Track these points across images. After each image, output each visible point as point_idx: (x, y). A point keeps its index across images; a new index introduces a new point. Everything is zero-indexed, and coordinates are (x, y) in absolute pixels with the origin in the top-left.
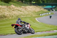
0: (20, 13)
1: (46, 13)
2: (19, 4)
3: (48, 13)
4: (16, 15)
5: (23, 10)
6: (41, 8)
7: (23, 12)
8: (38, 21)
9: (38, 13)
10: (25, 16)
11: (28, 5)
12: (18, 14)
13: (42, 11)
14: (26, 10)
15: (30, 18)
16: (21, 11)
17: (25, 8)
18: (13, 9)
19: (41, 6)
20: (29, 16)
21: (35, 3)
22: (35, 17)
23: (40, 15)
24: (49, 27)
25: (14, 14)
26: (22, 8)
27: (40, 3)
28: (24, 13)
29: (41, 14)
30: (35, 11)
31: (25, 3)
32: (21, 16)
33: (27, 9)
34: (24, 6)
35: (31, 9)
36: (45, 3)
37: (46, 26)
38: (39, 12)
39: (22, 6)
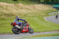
0: (28, 12)
1: (55, 12)
2: (27, 2)
3: (57, 12)
4: (24, 13)
5: (31, 8)
6: (50, 7)
7: (32, 10)
8: (46, 20)
9: (47, 12)
10: (33, 15)
11: (36, 3)
12: (26, 13)
13: (51, 10)
14: (34, 9)
15: (38, 16)
16: (29, 10)
17: (33, 6)
18: (20, 7)
19: (50, 5)
20: (37, 15)
21: (43, 1)
22: (43, 16)
23: (48, 14)
24: (57, 26)
25: (22, 13)
26: (30, 7)
27: (49, 1)
28: (32, 12)
29: (50, 13)
30: (44, 10)
31: (33, 2)
32: (29, 15)
33: (36, 8)
34: (32, 4)
35: (40, 7)
36: (54, 2)
37: (55, 26)
38: (48, 10)
39: (30, 4)
